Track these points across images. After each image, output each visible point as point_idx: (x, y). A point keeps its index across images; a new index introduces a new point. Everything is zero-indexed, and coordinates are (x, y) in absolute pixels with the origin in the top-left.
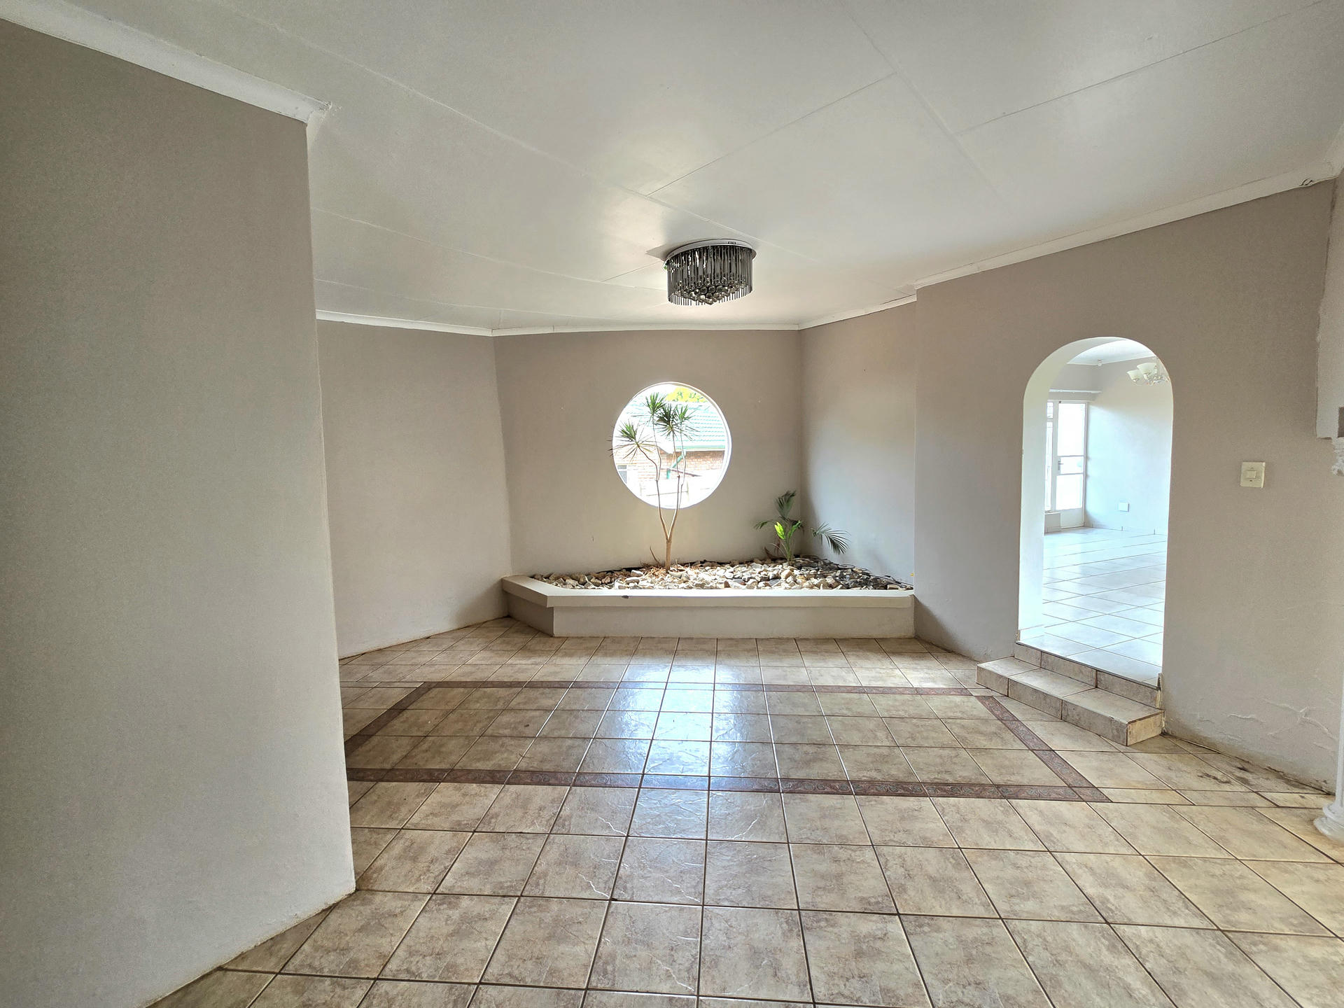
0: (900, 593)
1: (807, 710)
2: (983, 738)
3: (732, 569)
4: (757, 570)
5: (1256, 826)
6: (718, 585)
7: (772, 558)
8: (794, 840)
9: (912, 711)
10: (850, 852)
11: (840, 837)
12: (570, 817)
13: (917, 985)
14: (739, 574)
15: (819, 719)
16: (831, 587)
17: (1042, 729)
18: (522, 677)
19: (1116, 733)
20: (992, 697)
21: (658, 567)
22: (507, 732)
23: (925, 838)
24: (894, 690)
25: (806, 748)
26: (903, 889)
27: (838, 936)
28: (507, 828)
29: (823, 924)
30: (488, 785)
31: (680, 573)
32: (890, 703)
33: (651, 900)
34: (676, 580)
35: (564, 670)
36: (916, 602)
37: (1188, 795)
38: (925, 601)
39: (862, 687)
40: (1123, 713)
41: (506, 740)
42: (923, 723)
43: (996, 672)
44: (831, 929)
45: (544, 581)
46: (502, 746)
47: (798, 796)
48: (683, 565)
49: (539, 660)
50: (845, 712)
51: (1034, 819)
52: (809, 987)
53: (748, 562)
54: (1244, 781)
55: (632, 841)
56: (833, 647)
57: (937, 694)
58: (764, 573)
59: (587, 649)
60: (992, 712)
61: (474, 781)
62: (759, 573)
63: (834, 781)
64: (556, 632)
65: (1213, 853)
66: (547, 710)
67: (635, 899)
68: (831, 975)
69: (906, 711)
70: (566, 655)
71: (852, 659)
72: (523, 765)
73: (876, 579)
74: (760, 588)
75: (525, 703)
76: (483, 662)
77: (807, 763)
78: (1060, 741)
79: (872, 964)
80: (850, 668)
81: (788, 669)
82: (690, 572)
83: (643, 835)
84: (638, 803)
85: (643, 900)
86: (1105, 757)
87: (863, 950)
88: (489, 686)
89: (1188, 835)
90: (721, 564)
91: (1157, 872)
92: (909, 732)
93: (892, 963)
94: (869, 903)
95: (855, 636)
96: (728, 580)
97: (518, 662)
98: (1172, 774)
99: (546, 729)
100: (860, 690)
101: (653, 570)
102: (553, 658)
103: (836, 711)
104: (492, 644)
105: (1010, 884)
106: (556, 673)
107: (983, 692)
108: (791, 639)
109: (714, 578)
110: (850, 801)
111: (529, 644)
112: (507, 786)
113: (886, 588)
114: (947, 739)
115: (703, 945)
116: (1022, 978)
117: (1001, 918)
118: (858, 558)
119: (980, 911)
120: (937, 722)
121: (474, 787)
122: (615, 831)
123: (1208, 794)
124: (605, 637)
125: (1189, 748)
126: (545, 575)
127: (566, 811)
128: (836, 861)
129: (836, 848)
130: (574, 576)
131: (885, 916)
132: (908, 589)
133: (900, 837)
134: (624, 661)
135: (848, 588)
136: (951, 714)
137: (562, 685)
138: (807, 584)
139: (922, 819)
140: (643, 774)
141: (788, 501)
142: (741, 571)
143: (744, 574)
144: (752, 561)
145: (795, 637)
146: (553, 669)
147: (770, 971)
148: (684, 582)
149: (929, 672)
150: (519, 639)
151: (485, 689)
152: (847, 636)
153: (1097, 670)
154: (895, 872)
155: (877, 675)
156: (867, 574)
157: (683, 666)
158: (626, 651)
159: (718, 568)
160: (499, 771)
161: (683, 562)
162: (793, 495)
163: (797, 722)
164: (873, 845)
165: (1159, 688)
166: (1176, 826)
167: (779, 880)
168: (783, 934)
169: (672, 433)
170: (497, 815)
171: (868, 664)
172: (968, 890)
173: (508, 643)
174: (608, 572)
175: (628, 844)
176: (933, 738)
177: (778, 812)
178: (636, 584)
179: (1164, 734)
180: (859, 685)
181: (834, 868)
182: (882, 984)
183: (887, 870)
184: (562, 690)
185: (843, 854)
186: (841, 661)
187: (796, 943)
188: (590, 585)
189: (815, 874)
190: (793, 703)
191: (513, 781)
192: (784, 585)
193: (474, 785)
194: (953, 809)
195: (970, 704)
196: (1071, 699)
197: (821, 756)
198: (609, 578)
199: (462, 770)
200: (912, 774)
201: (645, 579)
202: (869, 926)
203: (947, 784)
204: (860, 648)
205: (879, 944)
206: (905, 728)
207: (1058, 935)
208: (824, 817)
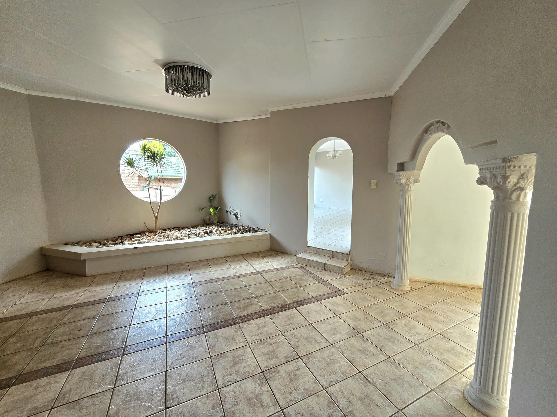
0: (262, 233)
1: (239, 286)
2: (304, 282)
3: (189, 230)
4: (201, 229)
5: (381, 291)
6: (184, 238)
7: (206, 224)
8: (250, 342)
9: (278, 277)
10: (274, 339)
11: (268, 334)
12: (126, 373)
13: (315, 382)
14: (193, 232)
15: (245, 288)
16: (236, 233)
17: (321, 274)
18: (68, 303)
19: (341, 271)
20: (302, 267)
21: (149, 232)
22: (65, 338)
23: (299, 324)
24: (269, 271)
25: (243, 301)
26: (298, 347)
27: (282, 377)
28: (81, 396)
29: (274, 374)
30: (56, 375)
31: (163, 234)
32: (269, 276)
33: (190, 399)
34: (162, 238)
35: (100, 293)
36: (270, 235)
37: (364, 286)
38: (274, 235)
39: (257, 272)
40: (342, 264)
41: (65, 343)
42: (284, 281)
43: (302, 257)
44: (278, 374)
45: (75, 246)
46: (62, 347)
47: (247, 323)
48: (164, 230)
49: (78, 291)
50: (254, 283)
51: (329, 306)
52: (277, 404)
53: (196, 226)
54: (373, 278)
55: (170, 372)
56: (241, 258)
57: (285, 269)
58: (205, 230)
59: (112, 279)
60: (304, 272)
61: (43, 376)
62: (203, 231)
63: (259, 312)
64: (88, 273)
65: (375, 302)
66: (93, 318)
67: (181, 402)
68: (284, 394)
69: (276, 278)
70: (98, 285)
71: (250, 262)
72: (83, 354)
73: (253, 229)
74: (206, 237)
75: (75, 317)
76: (32, 300)
77: (246, 308)
78: (327, 277)
79: (297, 382)
80: (251, 265)
81: (225, 270)
82: (169, 233)
83: (175, 367)
84: (167, 351)
85: (185, 401)
86: (340, 280)
87: (293, 377)
88: (43, 313)
89: (368, 298)
90: (183, 228)
91: (365, 313)
92: (280, 285)
93: (304, 378)
94: (288, 357)
95: (248, 252)
96: (189, 235)
97: (63, 295)
98: (357, 281)
99: (95, 328)
100: (257, 273)
101: (147, 234)
102: (89, 288)
103: (250, 283)
104: (38, 288)
105: (330, 331)
106: (94, 296)
107: (299, 266)
108: (222, 257)
109: (181, 234)
110: (267, 318)
111: (69, 283)
112: (73, 370)
113: (257, 232)
114: (293, 285)
115: (224, 409)
116: (345, 363)
117: (332, 345)
118: (244, 221)
119: (325, 345)
120: (288, 279)
121: (44, 380)
122: (158, 371)
123: (368, 284)
124: (122, 272)
125: (358, 272)
126: (75, 242)
127: (122, 370)
128: (270, 345)
129: (268, 340)
130: (97, 241)
131: (295, 360)
132: (266, 231)
133: (291, 326)
134: (138, 281)
135: (243, 233)
136: (291, 275)
137: (100, 302)
138: (226, 233)
139: (295, 317)
140: (166, 336)
141: (214, 198)
142: (193, 230)
143: (196, 232)
144: (198, 226)
145: (223, 256)
146: (89, 294)
147: (259, 405)
148: (166, 238)
149: (279, 261)
150: (59, 282)
151: (40, 316)
152: (246, 253)
153: (333, 251)
154: (293, 341)
155: (262, 266)
156: (249, 227)
157: (174, 278)
158: (138, 276)
159: (182, 230)
160: (64, 364)
161: (163, 229)
162: (215, 196)
163: (236, 292)
164: (282, 333)
165: (350, 254)
166: (364, 296)
167: (250, 362)
168: (259, 385)
169: (155, 165)
170: (69, 391)
171: (257, 262)
172: (319, 338)
173: (51, 285)
174: (119, 237)
175: (167, 375)
176: (289, 286)
177: (239, 333)
178: (139, 241)
179: (351, 269)
180: (256, 271)
181: (271, 348)
182: (304, 388)
183: (290, 341)
184: (101, 305)
185: (271, 341)
186: (246, 263)
187: (266, 387)
188: (109, 245)
189: (264, 353)
190: (232, 284)
191: (76, 366)
192: (216, 235)
193: (44, 378)
194: (304, 310)
195: (296, 271)
196: (327, 262)
197: (250, 303)
198: (120, 240)
199: (31, 372)
200: (286, 301)
201: (144, 239)
202: (291, 367)
203: (299, 301)
204: (251, 257)
205: (297, 373)
206: (278, 284)
207: (349, 343)
208: (259, 328)
